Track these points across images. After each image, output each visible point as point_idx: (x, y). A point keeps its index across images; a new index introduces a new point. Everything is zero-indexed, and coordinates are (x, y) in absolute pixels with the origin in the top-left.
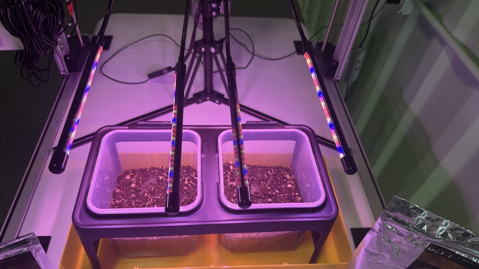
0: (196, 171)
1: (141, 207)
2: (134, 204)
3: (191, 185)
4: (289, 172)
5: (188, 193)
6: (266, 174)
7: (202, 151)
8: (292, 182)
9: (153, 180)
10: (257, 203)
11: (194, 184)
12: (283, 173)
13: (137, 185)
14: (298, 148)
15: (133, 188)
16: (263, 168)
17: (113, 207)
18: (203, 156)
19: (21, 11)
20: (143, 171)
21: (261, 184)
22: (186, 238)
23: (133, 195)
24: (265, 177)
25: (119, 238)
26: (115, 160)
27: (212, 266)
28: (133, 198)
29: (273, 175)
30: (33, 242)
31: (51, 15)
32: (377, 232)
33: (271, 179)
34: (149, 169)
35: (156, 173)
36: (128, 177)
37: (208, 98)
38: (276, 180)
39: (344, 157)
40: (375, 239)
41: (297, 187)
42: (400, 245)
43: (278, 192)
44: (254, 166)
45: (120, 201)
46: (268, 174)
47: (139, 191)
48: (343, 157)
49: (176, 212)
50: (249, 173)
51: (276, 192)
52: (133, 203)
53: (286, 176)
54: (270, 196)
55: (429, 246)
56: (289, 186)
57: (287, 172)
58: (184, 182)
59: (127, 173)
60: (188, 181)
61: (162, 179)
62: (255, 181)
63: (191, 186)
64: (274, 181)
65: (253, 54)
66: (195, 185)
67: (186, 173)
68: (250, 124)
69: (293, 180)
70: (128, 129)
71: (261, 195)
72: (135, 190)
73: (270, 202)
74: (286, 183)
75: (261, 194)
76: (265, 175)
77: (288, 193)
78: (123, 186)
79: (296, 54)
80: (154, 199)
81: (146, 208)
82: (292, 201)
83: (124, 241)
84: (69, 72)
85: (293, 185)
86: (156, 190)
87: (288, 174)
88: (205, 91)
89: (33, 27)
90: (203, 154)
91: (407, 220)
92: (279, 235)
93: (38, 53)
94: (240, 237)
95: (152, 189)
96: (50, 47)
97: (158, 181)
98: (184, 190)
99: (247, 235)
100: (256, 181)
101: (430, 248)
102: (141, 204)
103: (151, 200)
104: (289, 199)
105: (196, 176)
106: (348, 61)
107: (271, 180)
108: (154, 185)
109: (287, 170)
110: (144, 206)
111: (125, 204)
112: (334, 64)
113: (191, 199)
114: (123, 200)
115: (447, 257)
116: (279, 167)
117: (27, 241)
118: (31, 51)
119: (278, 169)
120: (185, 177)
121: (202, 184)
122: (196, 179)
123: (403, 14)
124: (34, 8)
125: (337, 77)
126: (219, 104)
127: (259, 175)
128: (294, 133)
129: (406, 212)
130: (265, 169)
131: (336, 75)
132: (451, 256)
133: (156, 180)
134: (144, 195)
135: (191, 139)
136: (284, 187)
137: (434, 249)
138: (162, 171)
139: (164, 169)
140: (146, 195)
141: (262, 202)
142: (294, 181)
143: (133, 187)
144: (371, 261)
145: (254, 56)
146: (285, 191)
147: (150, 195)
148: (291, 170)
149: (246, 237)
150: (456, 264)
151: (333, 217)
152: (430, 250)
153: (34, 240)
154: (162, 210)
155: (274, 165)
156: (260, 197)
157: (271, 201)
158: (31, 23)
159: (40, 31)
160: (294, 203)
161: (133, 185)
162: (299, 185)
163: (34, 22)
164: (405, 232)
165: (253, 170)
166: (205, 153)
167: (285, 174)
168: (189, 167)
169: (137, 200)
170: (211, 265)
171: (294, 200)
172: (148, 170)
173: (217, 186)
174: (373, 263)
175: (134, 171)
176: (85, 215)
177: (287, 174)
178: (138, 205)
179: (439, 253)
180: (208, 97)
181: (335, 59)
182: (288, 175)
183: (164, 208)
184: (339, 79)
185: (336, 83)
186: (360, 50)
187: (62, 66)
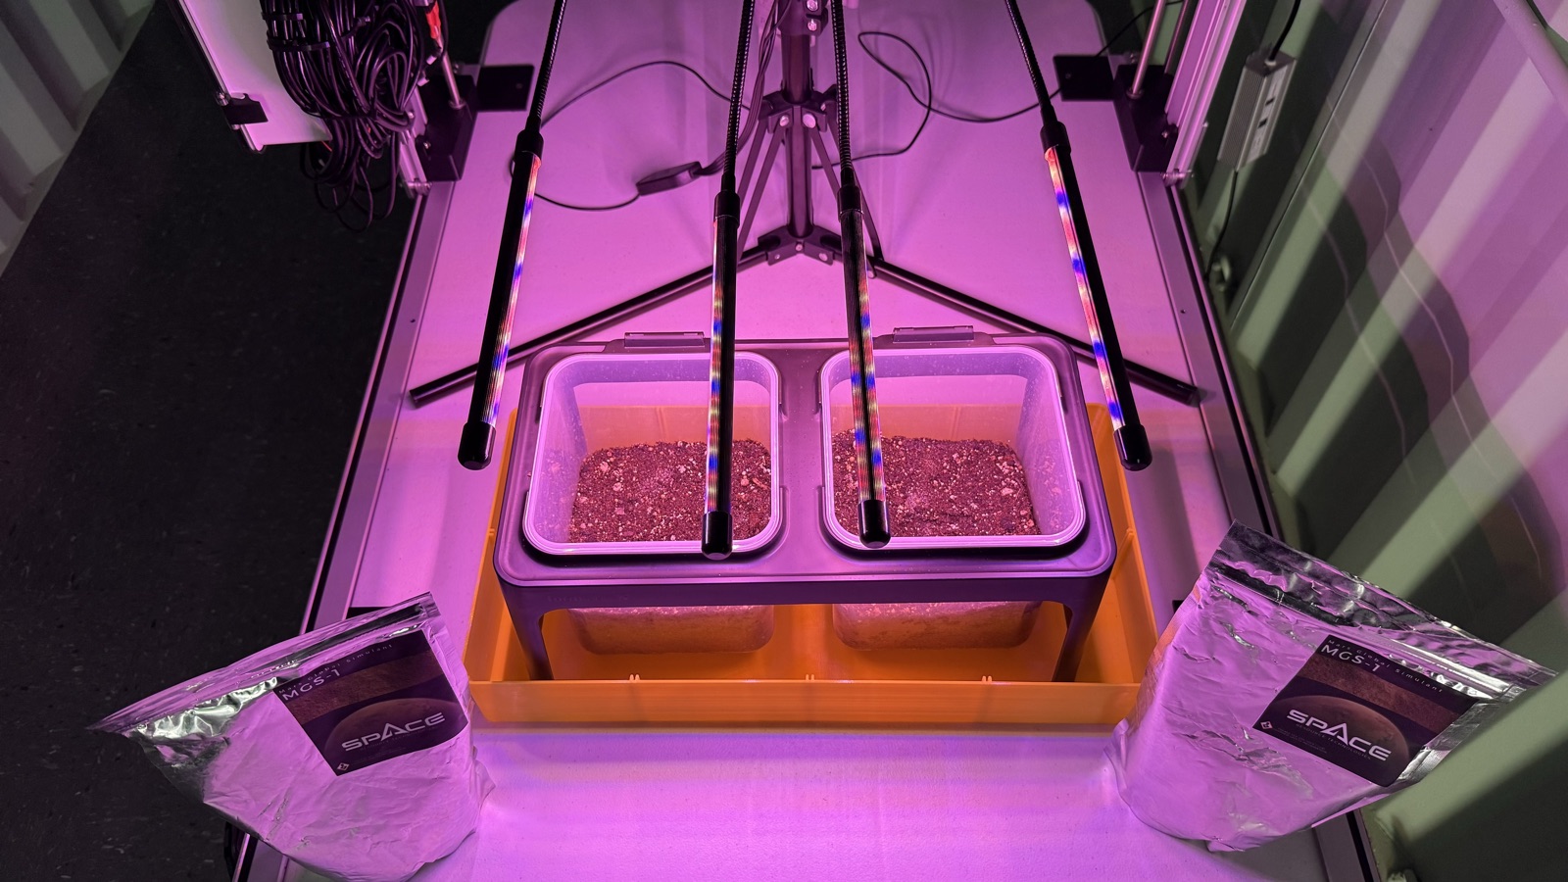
0: (767, 454)
1: (638, 540)
2: (623, 531)
3: (757, 487)
4: (1008, 456)
5: (750, 508)
6: (947, 461)
7: (782, 408)
8: (1013, 482)
9: (663, 475)
10: (923, 534)
11: (762, 486)
12: (994, 458)
13: (626, 487)
14: (1030, 393)
15: (617, 495)
16: (939, 446)
17: (574, 538)
18: (785, 419)
19: (329, 56)
20: (638, 451)
21: (934, 487)
22: (747, 612)
23: (620, 511)
24: (945, 468)
25: (593, 609)
26: (575, 427)
27: (810, 678)
28: (620, 518)
29: (968, 463)
30: (428, 612)
31: (395, 56)
32: (1200, 607)
33: (960, 475)
34: (654, 447)
35: (671, 458)
36: (604, 467)
37: (799, 247)
38: (973, 476)
39: (1123, 430)
40: (1196, 623)
41: (1027, 494)
42: (1257, 639)
43: (975, 506)
44: (916, 440)
45: (590, 525)
46: (951, 461)
47: (631, 502)
48: (1121, 429)
49: (725, 552)
50: (904, 459)
51: (970, 508)
52: (620, 529)
53: (1001, 468)
54: (954, 518)
55: (1326, 642)
56: (1006, 491)
57: (1004, 454)
58: (739, 481)
59: (601, 456)
60: (748, 477)
61: (685, 472)
62: (917, 480)
63: (755, 491)
64: (967, 479)
65: (929, 108)
66: (766, 488)
67: (743, 458)
68: (903, 335)
69: (1017, 476)
70: (603, 352)
71: (932, 513)
72: (623, 499)
73: (954, 533)
74: (999, 484)
75: (934, 512)
76: (945, 464)
77: (1002, 509)
78: (594, 487)
80: (668, 521)
81: (652, 542)
82: (1010, 530)
83: (604, 617)
84: (428, 182)
85: (1016, 490)
86: (671, 498)
87: (1007, 460)
88: (791, 227)
89: (357, 92)
90: (785, 414)
91: (1267, 577)
92: (972, 612)
93: (362, 148)
94: (877, 615)
95: (663, 496)
96: (391, 132)
97: (677, 476)
98: (739, 500)
99: (893, 611)
100: (921, 478)
101: (1327, 646)
102: (638, 533)
103: (662, 523)
104: (1002, 526)
105: (768, 466)
106: (1206, 125)
107: (958, 477)
108: (669, 488)
109: (1003, 450)
110: (645, 538)
111: (601, 531)
112: (1166, 135)
113: (758, 524)
114: (596, 521)
115: (1369, 670)
116: (983, 442)
117: (417, 610)
118: (347, 146)
119: (980, 447)
120: (742, 469)
121: (782, 487)
122: (768, 473)
124: (359, 44)
125: (1177, 170)
126: (829, 262)
127: (930, 464)
128: (1018, 356)
129: (1264, 560)
130: (945, 447)
131: (1170, 168)
132: (1378, 666)
133: (672, 473)
134: (645, 511)
135: (755, 375)
136: (993, 495)
137: (1336, 650)
138: (682, 452)
139: (690, 448)
140: (649, 510)
141: (935, 533)
142: (1019, 479)
143: (619, 492)
144: (1191, 675)
145: (932, 113)
146: (993, 505)
147: (659, 511)
148: (1016, 451)
149: (891, 614)
150: (1393, 685)
151: (1099, 571)
152: (1328, 651)
153: (429, 609)
154: (695, 546)
155: (968, 437)
156: (928, 520)
157: (956, 530)
158: (354, 83)
159: (373, 100)
160: (1015, 536)
161: (618, 487)
162: (1032, 491)
163: (359, 80)
164: (1266, 608)
165: (914, 450)
166: (788, 412)
167: (996, 461)
168: (751, 442)
169: (629, 523)
170: (807, 676)
171: (1016, 527)
172: (651, 449)
173: (817, 493)
174: (1195, 681)
175: (617, 452)
176: (522, 557)
177: (1003, 460)
178: (631, 534)
179: (1350, 660)
180: (798, 243)
181: (1170, 121)
182: (1005, 463)
183: (700, 542)
184: (1181, 176)
185: (1173, 189)
186: (1272, 64)
187: (410, 168)
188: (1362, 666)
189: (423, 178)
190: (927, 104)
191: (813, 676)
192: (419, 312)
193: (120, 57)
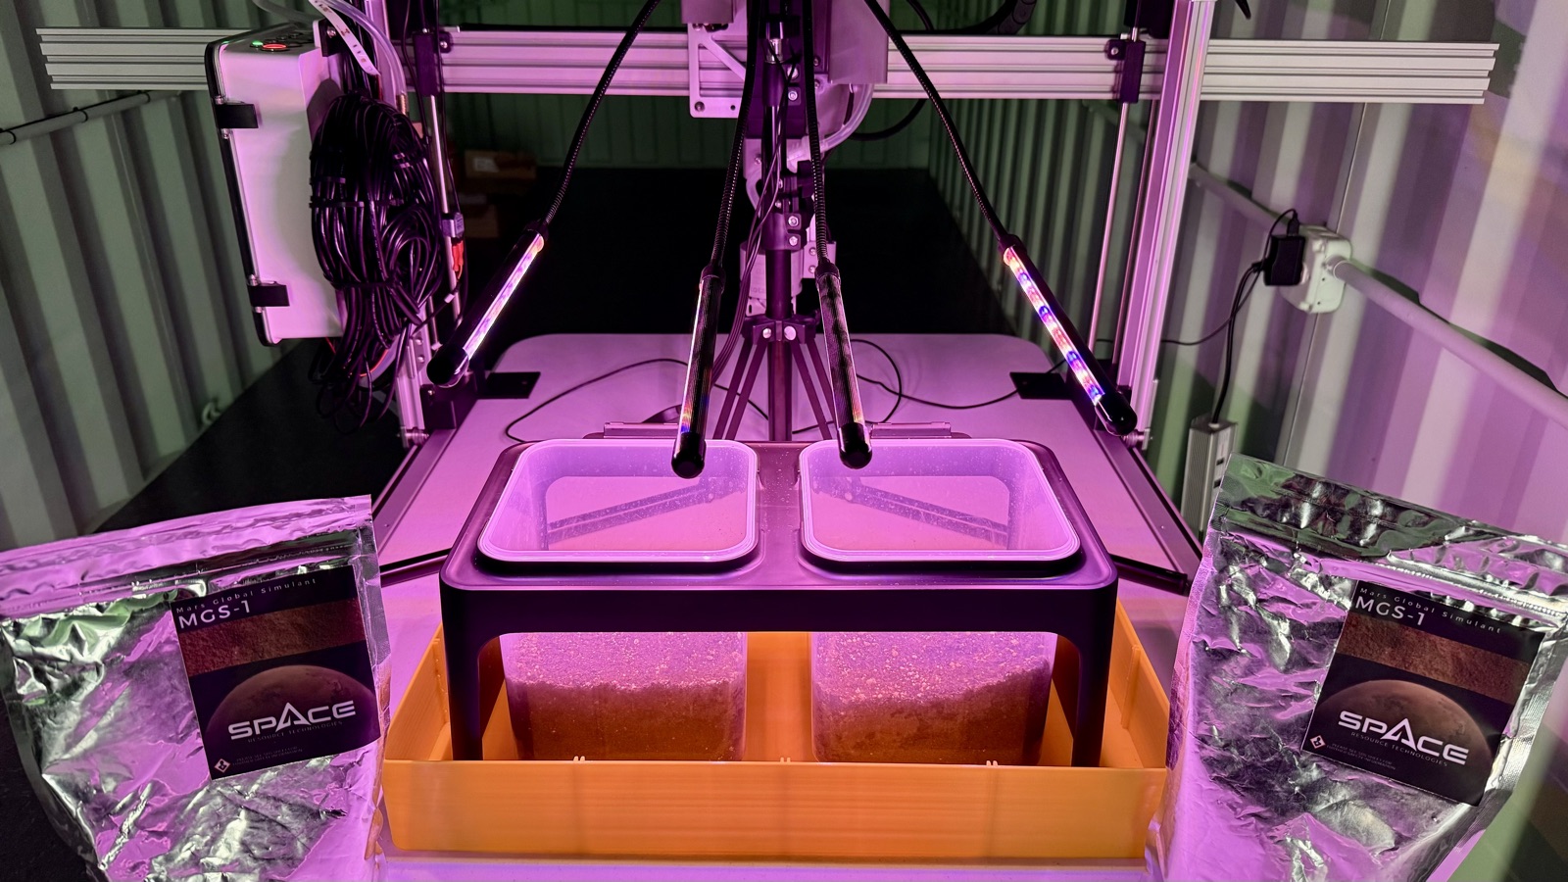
19: (362, 214)
27: (785, 761)
31: (418, 240)
55: (1358, 592)
65: (900, 395)
79: (1017, 397)
84: (426, 431)
90: (763, 485)
92: (969, 696)
94: (862, 701)
99: (880, 695)
101: (1360, 598)
115: (1412, 623)
123: (1317, 309)
125: (1136, 432)
132: (1422, 615)
137: (1372, 602)
145: (902, 399)
150: (1446, 642)
152: (1363, 606)
166: (766, 485)
170: (782, 759)
173: (796, 533)
179: (1390, 613)
184: (1141, 438)
185: (1135, 450)
186: (1215, 426)
187: (411, 415)
188: (1404, 622)
189: (422, 426)
190: (898, 391)
191: (789, 759)
192: (395, 519)
193: (142, 485)
